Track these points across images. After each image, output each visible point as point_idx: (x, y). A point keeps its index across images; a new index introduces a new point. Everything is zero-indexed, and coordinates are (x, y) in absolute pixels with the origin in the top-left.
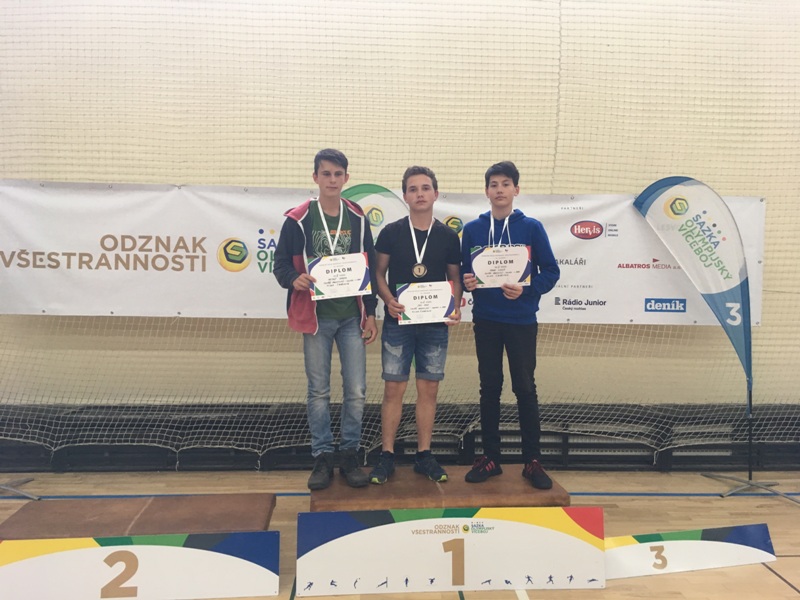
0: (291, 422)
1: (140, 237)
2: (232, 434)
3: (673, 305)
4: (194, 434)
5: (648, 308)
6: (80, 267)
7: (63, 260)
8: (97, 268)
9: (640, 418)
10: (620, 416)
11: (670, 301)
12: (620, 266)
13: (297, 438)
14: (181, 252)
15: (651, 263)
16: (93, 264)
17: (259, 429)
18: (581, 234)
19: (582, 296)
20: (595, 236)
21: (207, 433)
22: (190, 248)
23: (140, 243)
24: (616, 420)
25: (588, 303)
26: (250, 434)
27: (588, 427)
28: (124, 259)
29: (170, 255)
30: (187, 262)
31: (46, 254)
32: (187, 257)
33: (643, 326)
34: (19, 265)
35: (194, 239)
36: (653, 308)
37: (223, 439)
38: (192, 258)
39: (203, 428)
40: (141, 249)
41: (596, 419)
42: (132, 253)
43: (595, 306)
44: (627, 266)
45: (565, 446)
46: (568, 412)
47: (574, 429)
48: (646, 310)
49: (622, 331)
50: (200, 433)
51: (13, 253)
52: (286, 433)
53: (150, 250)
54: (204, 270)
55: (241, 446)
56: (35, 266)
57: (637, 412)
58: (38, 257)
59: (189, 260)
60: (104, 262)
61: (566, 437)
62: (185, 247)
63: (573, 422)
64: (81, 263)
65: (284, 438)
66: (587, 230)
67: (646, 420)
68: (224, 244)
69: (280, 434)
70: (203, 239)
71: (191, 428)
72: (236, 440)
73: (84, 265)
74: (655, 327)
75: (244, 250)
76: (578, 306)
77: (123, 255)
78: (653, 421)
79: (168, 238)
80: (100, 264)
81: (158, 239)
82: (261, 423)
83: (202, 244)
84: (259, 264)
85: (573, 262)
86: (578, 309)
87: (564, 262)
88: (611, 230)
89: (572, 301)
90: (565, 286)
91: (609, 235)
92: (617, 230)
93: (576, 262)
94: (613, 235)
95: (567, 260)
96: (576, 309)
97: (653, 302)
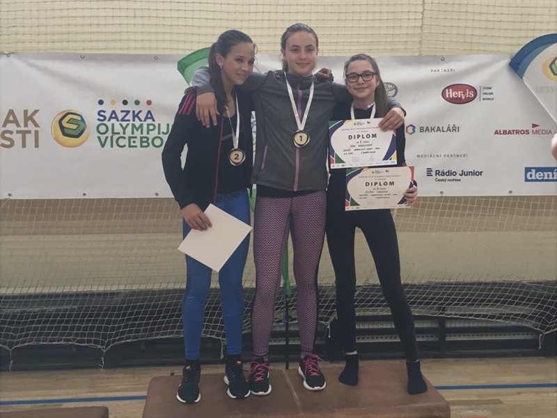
0: (138, 313)
2: (72, 328)
3: (555, 174)
4: (29, 329)
5: (529, 178)
9: (523, 299)
10: (500, 297)
11: (550, 169)
12: (496, 132)
13: (145, 331)
14: (11, 127)
15: (530, 129)
17: (102, 322)
18: (453, 98)
19: (457, 166)
20: (468, 100)
21: (43, 328)
24: (497, 301)
25: (463, 173)
26: (92, 328)
27: (466, 310)
32: (18, 132)
33: (522, 198)
36: (534, 178)
37: (62, 334)
38: (24, 133)
39: (39, 322)
41: (475, 300)
43: (471, 177)
44: (505, 132)
45: (442, 331)
46: (444, 294)
47: (451, 312)
48: (527, 180)
49: (500, 204)
50: (36, 329)
52: (133, 325)
54: (37, 146)
55: (83, 341)
57: (519, 292)
61: (442, 321)
62: (16, 122)
63: (449, 304)
65: (130, 332)
66: (460, 94)
67: (530, 300)
68: (60, 117)
69: (126, 327)
70: (36, 112)
71: (25, 323)
72: (77, 335)
74: (536, 198)
75: (81, 124)
76: (452, 177)
78: (537, 301)
82: (105, 315)
83: (35, 117)
84: (99, 138)
85: (445, 129)
86: (452, 180)
87: (436, 129)
88: (486, 94)
89: (445, 172)
90: (437, 156)
91: (484, 99)
92: (492, 94)
93: (449, 129)
94: (488, 99)
95: (439, 127)
96: (449, 180)
97: (534, 171)
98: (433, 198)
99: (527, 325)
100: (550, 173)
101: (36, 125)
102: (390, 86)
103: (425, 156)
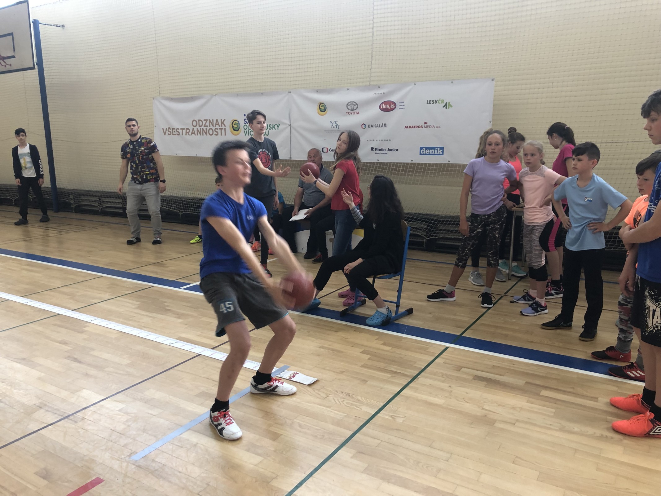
1: (204, 120)
3: (436, 151)
5: (422, 153)
6: (186, 135)
7: (180, 131)
8: (191, 135)
11: (433, 148)
12: (406, 127)
14: (217, 127)
15: (423, 124)
16: (190, 133)
18: (385, 109)
19: (386, 146)
20: (392, 109)
22: (220, 125)
23: (204, 122)
25: (389, 150)
28: (199, 130)
29: (214, 128)
30: (219, 131)
31: (176, 129)
32: (219, 129)
33: (418, 164)
34: (168, 134)
35: (221, 120)
36: (424, 153)
38: (221, 129)
40: (205, 126)
42: (201, 128)
43: (392, 152)
44: (410, 127)
48: (421, 154)
49: (407, 167)
51: (166, 129)
53: (207, 126)
54: (225, 135)
56: (173, 135)
58: (174, 130)
59: (220, 130)
60: (193, 133)
62: (218, 124)
64: (186, 132)
66: (387, 106)
68: (232, 122)
70: (225, 120)
73: (187, 134)
74: (426, 164)
75: (238, 125)
76: (383, 152)
77: (199, 128)
79: (213, 120)
80: (192, 133)
81: (210, 121)
83: (224, 122)
84: (244, 131)
85: (381, 126)
86: (383, 154)
87: (376, 126)
88: (401, 105)
89: (380, 149)
90: (376, 140)
91: (400, 109)
92: (404, 105)
93: (382, 126)
94: (402, 108)
95: (377, 125)
96: (382, 154)
97: (424, 149)
98: (374, 163)
99: (418, 234)
100: (433, 150)
101: (225, 126)
102: (354, 103)
103: (371, 140)
